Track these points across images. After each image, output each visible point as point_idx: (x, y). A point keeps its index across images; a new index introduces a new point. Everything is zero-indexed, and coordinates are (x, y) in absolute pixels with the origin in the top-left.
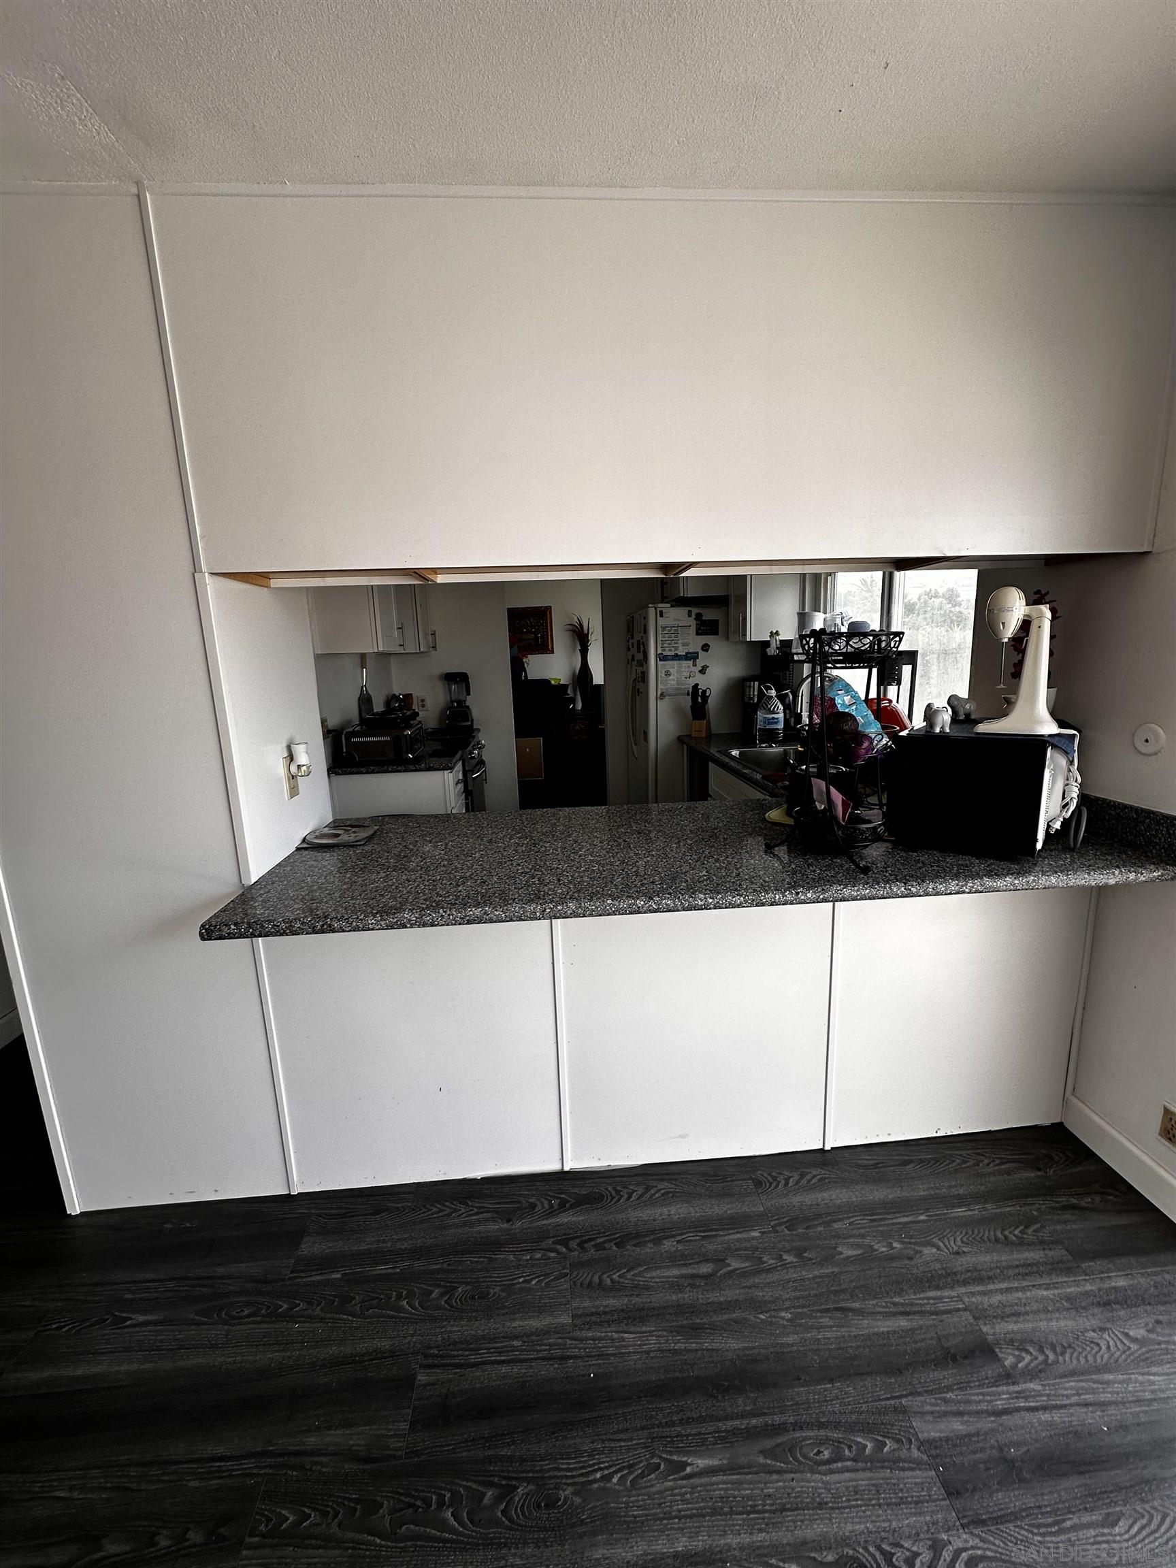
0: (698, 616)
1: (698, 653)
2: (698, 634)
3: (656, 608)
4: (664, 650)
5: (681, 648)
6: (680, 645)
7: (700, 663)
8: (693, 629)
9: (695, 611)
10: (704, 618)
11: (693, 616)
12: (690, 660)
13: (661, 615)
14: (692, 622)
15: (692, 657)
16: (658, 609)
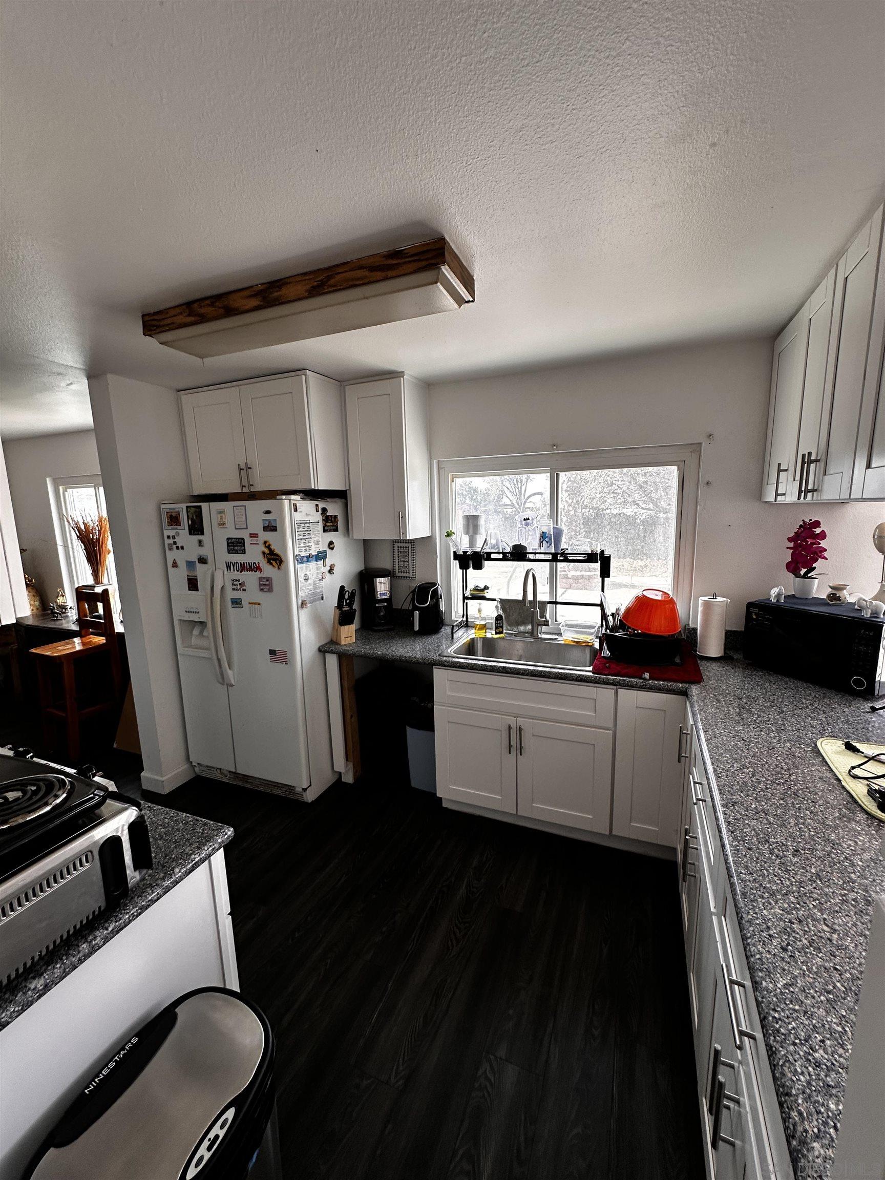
0: (324, 510)
1: (325, 552)
2: (325, 531)
3: (290, 500)
4: (300, 551)
5: (313, 548)
6: (312, 544)
7: (329, 562)
8: (320, 526)
9: (321, 505)
10: (328, 514)
11: (320, 512)
12: (321, 560)
13: (296, 510)
14: (318, 517)
15: (321, 556)
16: (293, 502)
